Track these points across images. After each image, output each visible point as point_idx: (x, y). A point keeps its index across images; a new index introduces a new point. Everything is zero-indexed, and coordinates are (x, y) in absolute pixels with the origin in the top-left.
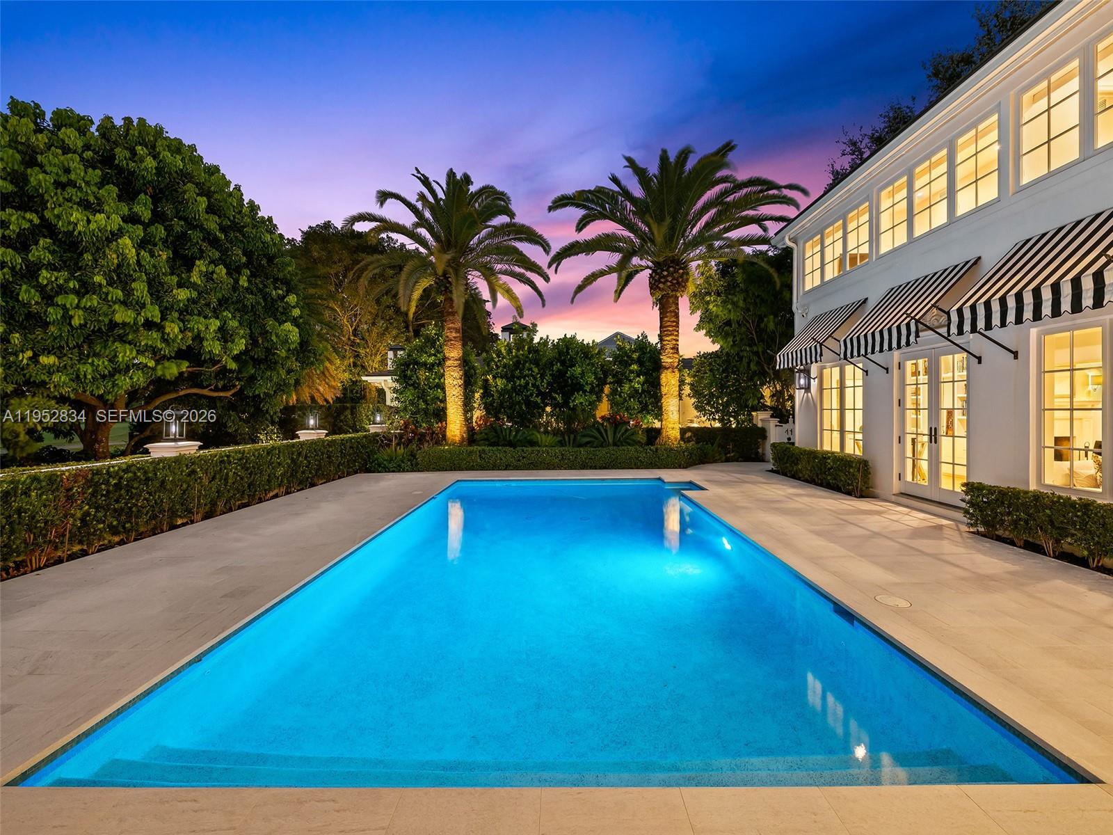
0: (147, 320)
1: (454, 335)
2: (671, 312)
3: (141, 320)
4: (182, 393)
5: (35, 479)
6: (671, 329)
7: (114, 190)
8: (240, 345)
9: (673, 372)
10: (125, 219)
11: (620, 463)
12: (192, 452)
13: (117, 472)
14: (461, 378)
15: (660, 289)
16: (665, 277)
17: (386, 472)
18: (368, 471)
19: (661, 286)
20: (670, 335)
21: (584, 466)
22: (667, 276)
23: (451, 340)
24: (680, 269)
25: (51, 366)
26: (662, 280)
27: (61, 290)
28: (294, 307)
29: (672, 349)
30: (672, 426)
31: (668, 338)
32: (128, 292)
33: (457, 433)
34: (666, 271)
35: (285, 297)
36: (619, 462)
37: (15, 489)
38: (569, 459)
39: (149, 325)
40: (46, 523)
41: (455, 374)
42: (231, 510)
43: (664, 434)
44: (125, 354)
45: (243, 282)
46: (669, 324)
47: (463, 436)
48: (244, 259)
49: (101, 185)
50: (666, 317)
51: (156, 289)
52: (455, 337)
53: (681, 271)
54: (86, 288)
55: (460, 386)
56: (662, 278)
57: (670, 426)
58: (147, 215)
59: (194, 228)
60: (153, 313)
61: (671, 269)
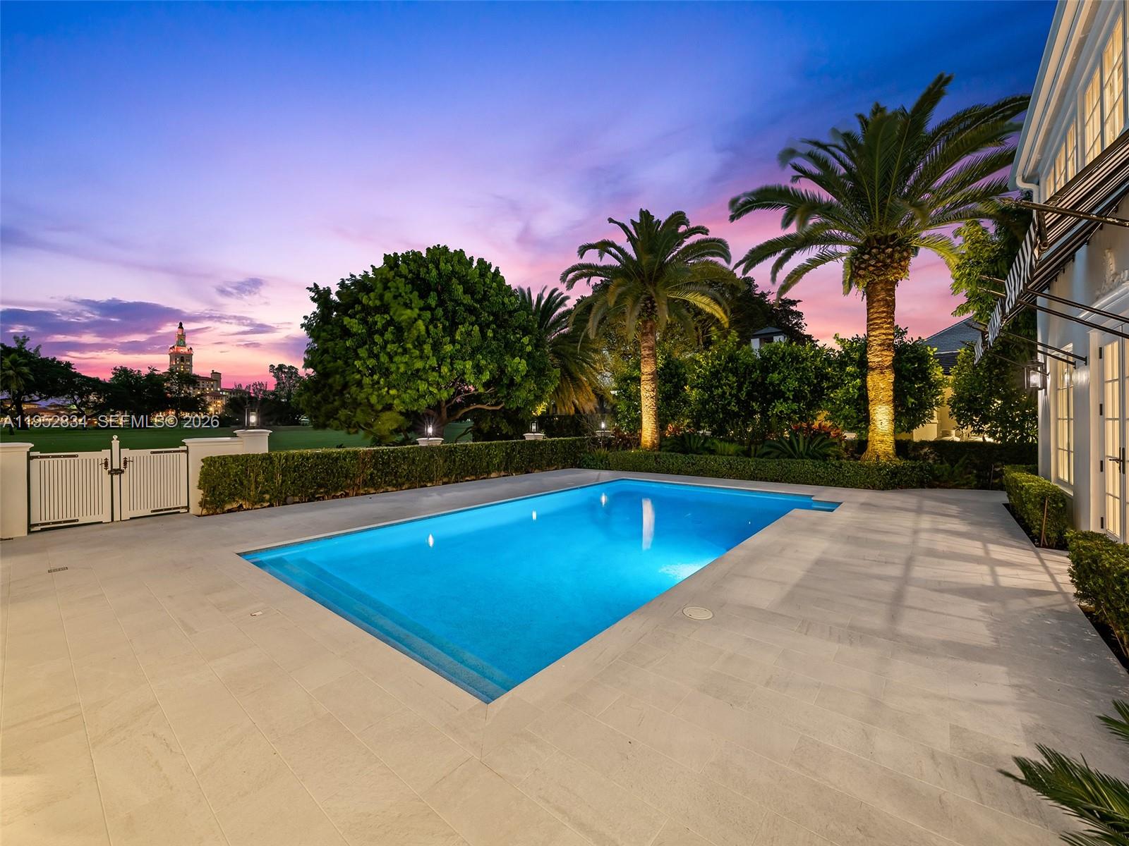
0: (430, 366)
1: (648, 352)
2: (879, 301)
3: (427, 366)
4: (471, 408)
5: (348, 452)
6: (879, 322)
7: (416, 293)
8: (486, 377)
9: (882, 373)
10: (421, 309)
11: (794, 477)
12: (438, 444)
13: (387, 453)
14: (653, 391)
15: (860, 276)
16: (864, 261)
17: (589, 468)
18: (579, 467)
19: (861, 272)
20: (877, 329)
21: (753, 477)
22: (869, 259)
23: (645, 357)
24: (887, 248)
25: (394, 395)
26: (863, 266)
27: (396, 353)
28: (528, 345)
29: (880, 345)
30: (880, 438)
31: (874, 333)
32: (422, 351)
33: (649, 439)
34: (868, 254)
35: (521, 338)
36: (792, 475)
37: (340, 456)
38: (738, 469)
39: (433, 369)
40: (354, 474)
41: (648, 387)
42: (457, 482)
43: (870, 448)
44: (423, 387)
45: (490, 334)
46: (875, 316)
47: (654, 442)
48: (491, 318)
49: (411, 293)
50: (873, 308)
51: (436, 347)
52: (648, 355)
53: (890, 250)
54: (405, 351)
55: (652, 397)
56: (862, 263)
57: (877, 438)
58: (433, 304)
59: (459, 305)
60: (433, 362)
61: (874, 251)
